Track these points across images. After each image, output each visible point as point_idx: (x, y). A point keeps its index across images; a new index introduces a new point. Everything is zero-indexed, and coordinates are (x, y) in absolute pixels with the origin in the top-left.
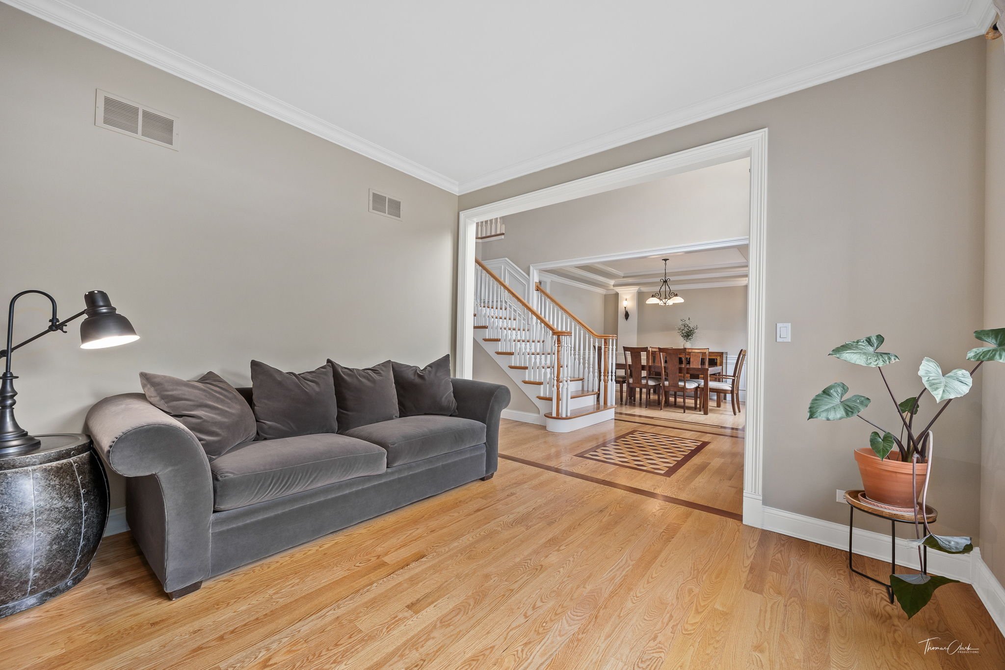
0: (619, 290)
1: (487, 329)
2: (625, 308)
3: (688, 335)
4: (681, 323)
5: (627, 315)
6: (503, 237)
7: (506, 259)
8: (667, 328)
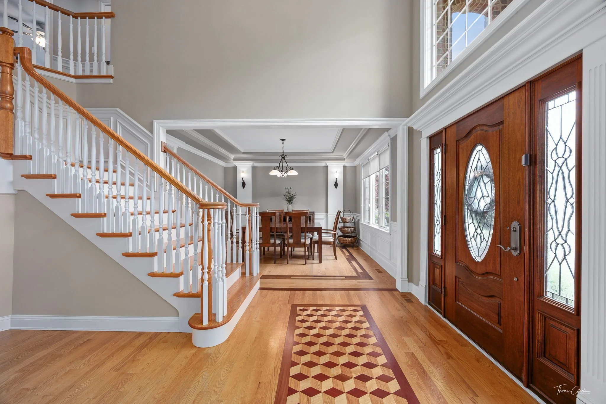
0: (237, 164)
1: (80, 199)
2: (243, 178)
3: (290, 199)
4: (285, 191)
5: (244, 184)
6: (111, 81)
7: (118, 109)
8: (274, 194)
